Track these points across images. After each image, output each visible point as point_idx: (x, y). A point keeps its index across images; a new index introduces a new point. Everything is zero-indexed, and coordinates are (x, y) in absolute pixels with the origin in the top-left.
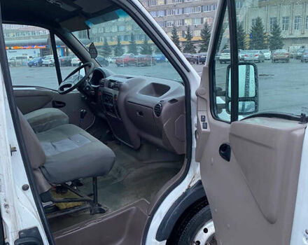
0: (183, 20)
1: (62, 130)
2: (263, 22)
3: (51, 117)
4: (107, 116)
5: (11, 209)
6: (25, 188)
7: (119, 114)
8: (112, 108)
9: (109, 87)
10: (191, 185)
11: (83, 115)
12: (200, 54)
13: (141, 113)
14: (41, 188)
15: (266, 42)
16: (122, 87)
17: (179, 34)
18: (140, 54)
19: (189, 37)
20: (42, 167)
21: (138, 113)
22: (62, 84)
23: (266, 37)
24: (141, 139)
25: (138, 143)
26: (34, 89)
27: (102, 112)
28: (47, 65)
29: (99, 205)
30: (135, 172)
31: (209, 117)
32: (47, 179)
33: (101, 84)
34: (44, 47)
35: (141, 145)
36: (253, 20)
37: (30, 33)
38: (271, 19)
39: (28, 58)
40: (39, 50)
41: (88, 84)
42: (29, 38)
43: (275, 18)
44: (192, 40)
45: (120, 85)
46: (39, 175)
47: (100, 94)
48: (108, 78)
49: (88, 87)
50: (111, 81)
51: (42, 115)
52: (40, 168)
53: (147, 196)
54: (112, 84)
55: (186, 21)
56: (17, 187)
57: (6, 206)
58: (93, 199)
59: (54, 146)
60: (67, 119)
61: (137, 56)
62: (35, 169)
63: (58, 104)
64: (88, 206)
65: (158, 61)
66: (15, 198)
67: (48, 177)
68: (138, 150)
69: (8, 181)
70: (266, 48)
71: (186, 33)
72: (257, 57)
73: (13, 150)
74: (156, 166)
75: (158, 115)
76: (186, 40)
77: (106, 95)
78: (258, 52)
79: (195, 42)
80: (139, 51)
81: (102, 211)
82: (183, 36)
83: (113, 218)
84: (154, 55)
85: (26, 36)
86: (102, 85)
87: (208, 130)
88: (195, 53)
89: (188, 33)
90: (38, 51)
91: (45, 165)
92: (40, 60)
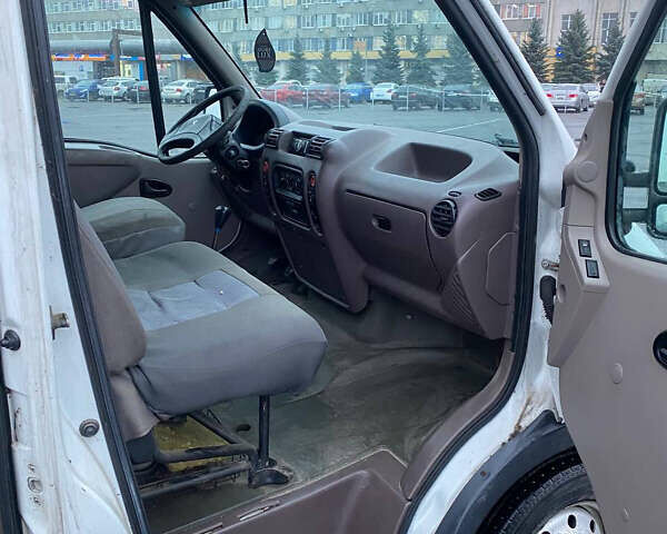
0: (410, 12)
1: (170, 258)
2: (588, 22)
3: (141, 221)
4: (278, 222)
5: (47, 494)
6: (87, 431)
7: (318, 222)
8: (301, 206)
9: (292, 150)
10: (524, 424)
11: (220, 220)
12: (447, 88)
13: (385, 223)
14: (131, 426)
15: (591, 68)
16: (331, 151)
17: (399, 42)
18: (312, 83)
19: (422, 49)
20: (134, 368)
21: (375, 223)
22: (166, 140)
23: (591, 56)
24: (372, 286)
25: (360, 298)
26: (96, 147)
27: (268, 214)
28: (108, 99)
29: (273, 463)
30: (352, 372)
31: (603, 246)
32: (146, 402)
33: (269, 142)
34: (103, 58)
35: (369, 302)
36: (565, 17)
37: (73, 25)
38: (605, 16)
39: (67, 80)
40: (91, 64)
41: (233, 142)
42: (69, 36)
43: (615, 15)
44: (428, 56)
45: (327, 146)
46: (125, 390)
47: (266, 167)
48: (288, 128)
49: (233, 147)
50: (297, 135)
51: (117, 216)
52: (128, 369)
53: (395, 441)
54: (300, 142)
55: (416, 15)
56: (66, 427)
57: (33, 484)
58: (255, 447)
59: (160, 304)
60: (179, 227)
61: (306, 87)
62: (116, 374)
63: (153, 188)
64: (244, 464)
65: (353, 101)
66: (62, 463)
67: (149, 396)
68: (360, 315)
69: (42, 412)
70: (590, 81)
71: (415, 40)
72: (574, 99)
73: (59, 323)
74: (406, 358)
75: (443, 233)
76: (413, 56)
77: (280, 169)
78: (576, 89)
79: (436, 60)
80: (310, 75)
81: (280, 480)
82: (409, 46)
83: (307, 500)
84: (343, 85)
85: (63, 31)
86: (273, 143)
87: (603, 281)
88: (434, 85)
89: (420, 40)
90: (89, 67)
91: (142, 362)
92: (94, 86)
